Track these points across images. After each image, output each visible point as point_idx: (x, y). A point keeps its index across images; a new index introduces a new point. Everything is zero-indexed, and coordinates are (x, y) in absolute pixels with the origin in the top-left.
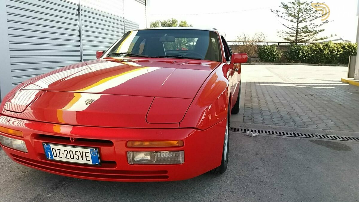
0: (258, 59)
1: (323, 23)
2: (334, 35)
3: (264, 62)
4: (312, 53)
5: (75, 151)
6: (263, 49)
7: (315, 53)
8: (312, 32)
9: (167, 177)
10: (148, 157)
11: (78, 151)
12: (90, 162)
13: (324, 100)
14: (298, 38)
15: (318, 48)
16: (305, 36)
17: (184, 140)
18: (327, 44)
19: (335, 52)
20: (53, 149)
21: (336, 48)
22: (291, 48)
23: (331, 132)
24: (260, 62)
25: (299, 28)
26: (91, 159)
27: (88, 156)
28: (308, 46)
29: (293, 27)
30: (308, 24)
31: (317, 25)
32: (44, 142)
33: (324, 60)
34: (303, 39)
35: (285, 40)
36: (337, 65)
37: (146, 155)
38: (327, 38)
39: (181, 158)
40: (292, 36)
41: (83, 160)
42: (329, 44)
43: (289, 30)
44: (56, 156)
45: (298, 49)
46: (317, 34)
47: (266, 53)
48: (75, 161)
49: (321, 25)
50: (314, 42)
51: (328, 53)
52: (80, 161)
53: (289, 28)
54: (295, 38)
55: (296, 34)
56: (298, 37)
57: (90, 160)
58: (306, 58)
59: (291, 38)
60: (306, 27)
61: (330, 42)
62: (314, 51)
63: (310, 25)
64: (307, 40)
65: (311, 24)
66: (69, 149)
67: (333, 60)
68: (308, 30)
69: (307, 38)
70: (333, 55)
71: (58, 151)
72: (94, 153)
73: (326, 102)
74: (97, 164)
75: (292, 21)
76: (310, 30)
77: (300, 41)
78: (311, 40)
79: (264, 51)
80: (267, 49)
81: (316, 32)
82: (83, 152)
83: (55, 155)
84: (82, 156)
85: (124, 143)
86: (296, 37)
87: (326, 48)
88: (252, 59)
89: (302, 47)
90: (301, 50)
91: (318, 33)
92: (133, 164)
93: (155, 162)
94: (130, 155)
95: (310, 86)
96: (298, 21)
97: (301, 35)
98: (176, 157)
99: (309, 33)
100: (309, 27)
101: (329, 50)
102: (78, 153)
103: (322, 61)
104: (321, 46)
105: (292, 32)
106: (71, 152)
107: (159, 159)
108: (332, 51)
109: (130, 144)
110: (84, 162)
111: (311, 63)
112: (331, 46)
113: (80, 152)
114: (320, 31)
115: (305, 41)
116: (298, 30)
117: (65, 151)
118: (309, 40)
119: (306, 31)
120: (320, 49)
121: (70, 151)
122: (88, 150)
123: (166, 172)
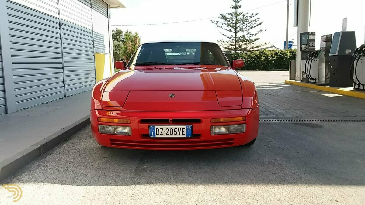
1: (258, 32)
2: (267, 43)
4: (250, 60)
7: (253, 60)
8: (248, 41)
9: (233, 143)
11: (176, 129)
12: (185, 136)
13: (282, 97)
14: (237, 47)
15: (256, 55)
16: (243, 45)
17: (246, 116)
18: (262, 52)
19: (270, 58)
20: (156, 129)
21: (270, 55)
22: (231, 56)
25: (238, 38)
27: (184, 131)
28: (247, 54)
29: (232, 36)
30: (245, 33)
31: (253, 35)
33: (261, 65)
34: (241, 47)
35: (225, 49)
36: (272, 70)
38: (262, 46)
39: (244, 128)
40: (231, 45)
41: (179, 134)
42: (264, 51)
43: (228, 40)
45: (238, 57)
46: (253, 43)
48: (173, 136)
49: (256, 34)
50: (251, 50)
51: (264, 59)
53: (228, 37)
54: (234, 47)
55: (234, 43)
56: (237, 45)
57: (185, 134)
58: (245, 65)
59: (230, 47)
60: (243, 36)
61: (265, 49)
62: (252, 58)
63: (247, 35)
64: (245, 48)
65: (248, 33)
66: (169, 127)
67: (269, 65)
68: (245, 39)
69: (245, 46)
70: (269, 61)
71: (160, 130)
72: (189, 129)
73: (286, 99)
74: (190, 136)
75: (231, 31)
76: (247, 39)
77: (238, 49)
78: (248, 48)
81: (252, 41)
82: (180, 129)
83: (158, 133)
84: (179, 131)
85: (209, 120)
86: (235, 45)
87: (262, 55)
89: (241, 55)
90: (240, 58)
91: (254, 41)
92: (214, 135)
93: (227, 132)
94: (212, 128)
95: (263, 88)
96: (236, 31)
97: (239, 44)
98: (241, 128)
99: (246, 41)
100: (246, 36)
101: (264, 56)
102: (177, 130)
103: (259, 67)
104: (257, 53)
105: (231, 41)
106: (171, 130)
107: (230, 130)
108: (267, 57)
109: (213, 120)
110: (181, 136)
111: (250, 69)
112: (266, 53)
113: (178, 129)
114: (256, 40)
115: (243, 49)
116: (237, 39)
117: (166, 129)
118: (247, 48)
119: (243, 39)
120: (257, 56)
122: (185, 127)
123: (232, 139)
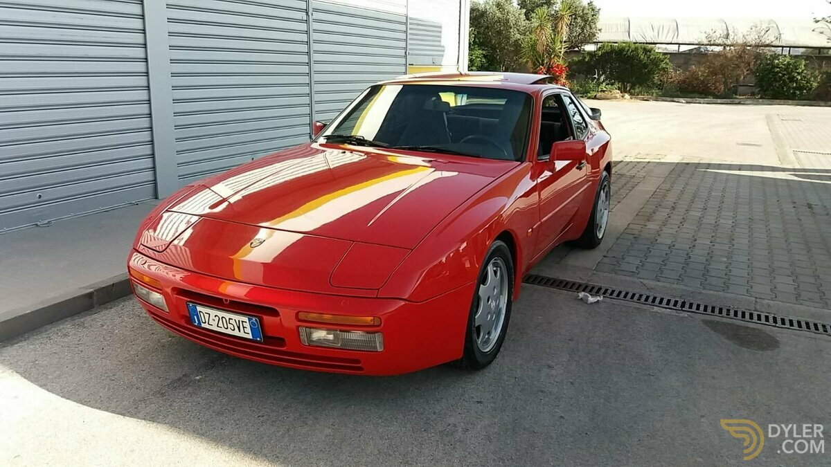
0: (757, 90)
3: (771, 99)
5: (230, 319)
6: (768, 64)
9: (360, 369)
10: (331, 337)
11: (232, 319)
12: (250, 336)
17: (382, 317)
20: (200, 312)
23: (769, 306)
24: (761, 98)
26: (250, 332)
27: (246, 328)
32: (189, 300)
37: (328, 334)
39: (378, 343)
41: (239, 331)
44: (205, 323)
47: (777, 76)
48: (229, 332)
52: (236, 333)
66: (221, 314)
71: (207, 316)
72: (253, 324)
74: (258, 339)
79: (771, 71)
80: (781, 66)
82: (239, 321)
83: (204, 321)
84: (238, 325)
85: (293, 313)
88: (741, 89)
92: (309, 345)
93: (340, 345)
94: (303, 331)
98: (370, 341)
102: (233, 322)
106: (224, 319)
107: (346, 341)
109: (302, 316)
110: (242, 334)
113: (235, 320)
117: (215, 316)
121: (222, 317)
122: (246, 319)
123: (358, 361)
